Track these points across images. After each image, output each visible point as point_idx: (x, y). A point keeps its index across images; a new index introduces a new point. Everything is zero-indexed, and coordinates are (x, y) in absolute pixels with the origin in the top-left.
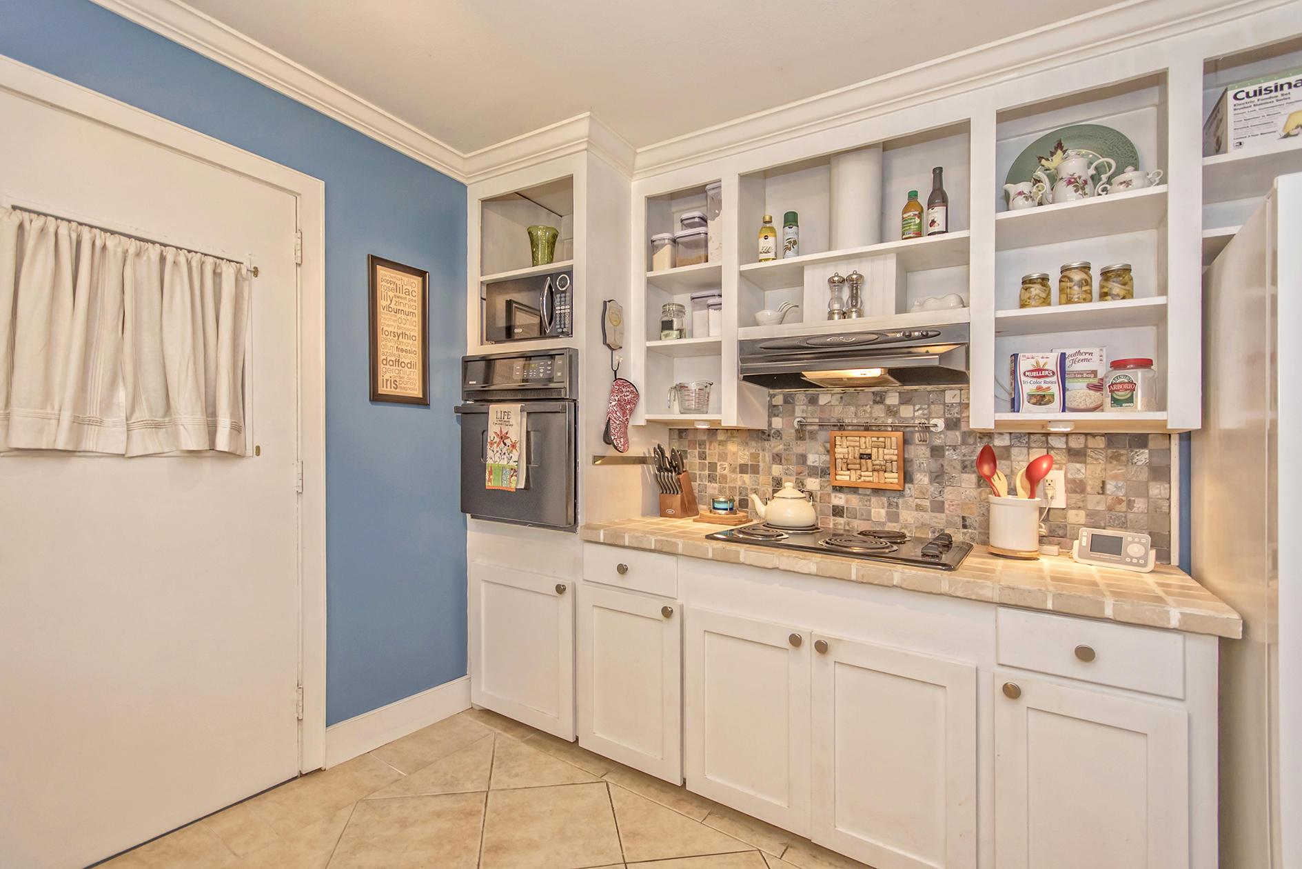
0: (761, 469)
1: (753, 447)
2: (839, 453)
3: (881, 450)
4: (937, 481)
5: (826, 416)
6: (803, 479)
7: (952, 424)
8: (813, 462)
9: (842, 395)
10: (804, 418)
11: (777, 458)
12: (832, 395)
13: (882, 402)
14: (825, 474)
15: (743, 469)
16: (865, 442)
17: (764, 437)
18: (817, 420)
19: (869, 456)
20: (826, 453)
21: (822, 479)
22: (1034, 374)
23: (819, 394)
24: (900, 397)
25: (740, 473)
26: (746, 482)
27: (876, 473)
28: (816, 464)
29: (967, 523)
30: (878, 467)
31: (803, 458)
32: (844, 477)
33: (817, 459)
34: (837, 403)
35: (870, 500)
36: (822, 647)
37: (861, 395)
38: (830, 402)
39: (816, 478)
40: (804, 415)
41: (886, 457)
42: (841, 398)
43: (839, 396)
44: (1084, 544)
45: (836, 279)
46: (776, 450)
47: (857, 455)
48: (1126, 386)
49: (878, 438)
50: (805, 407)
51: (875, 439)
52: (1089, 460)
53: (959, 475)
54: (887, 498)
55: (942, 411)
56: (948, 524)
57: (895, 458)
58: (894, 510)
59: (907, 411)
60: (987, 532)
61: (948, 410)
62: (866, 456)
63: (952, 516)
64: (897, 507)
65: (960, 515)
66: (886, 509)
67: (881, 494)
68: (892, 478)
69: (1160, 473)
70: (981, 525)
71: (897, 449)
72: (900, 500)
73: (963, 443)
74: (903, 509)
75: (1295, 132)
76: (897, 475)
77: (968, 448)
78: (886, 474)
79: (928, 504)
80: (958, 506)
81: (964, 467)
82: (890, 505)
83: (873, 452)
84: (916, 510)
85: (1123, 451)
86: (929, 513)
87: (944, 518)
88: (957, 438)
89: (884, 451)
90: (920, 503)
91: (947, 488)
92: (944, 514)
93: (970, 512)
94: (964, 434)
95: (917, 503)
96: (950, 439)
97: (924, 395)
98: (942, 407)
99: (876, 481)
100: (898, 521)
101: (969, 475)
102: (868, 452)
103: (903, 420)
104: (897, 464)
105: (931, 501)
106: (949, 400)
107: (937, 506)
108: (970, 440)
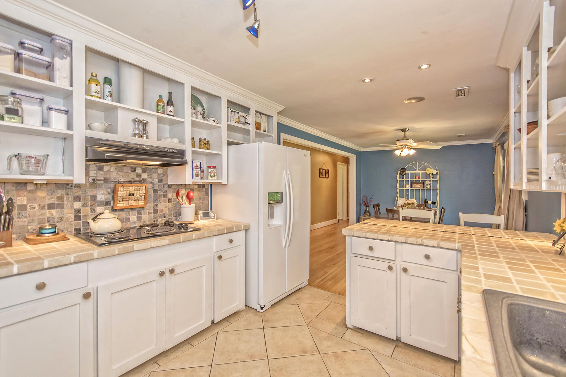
0: (65, 206)
1: (60, 192)
2: (119, 194)
3: (138, 192)
4: (155, 202)
5: (108, 176)
6: (95, 208)
7: (160, 181)
8: (101, 199)
9: (116, 167)
10: (95, 177)
11: (77, 198)
12: (111, 166)
13: (135, 171)
14: (107, 204)
15: (51, 207)
16: (131, 189)
17: (67, 187)
18: (103, 179)
19: (133, 194)
20: (108, 194)
21: (106, 207)
22: (196, 168)
23: (104, 166)
24: (142, 170)
25: (48, 209)
26: (54, 214)
27: (135, 201)
28: (102, 200)
29: (165, 216)
30: (137, 199)
31: (94, 197)
32: (121, 205)
33: (103, 197)
34: (114, 171)
35: (129, 213)
36: (172, 271)
37: (125, 168)
38: (110, 170)
39: (102, 207)
40: (95, 175)
41: (140, 194)
42: (116, 168)
43: (115, 167)
44: (201, 216)
45: (136, 120)
46: (77, 194)
47: (128, 194)
48: (213, 173)
49: (138, 187)
50: (95, 172)
51: (137, 187)
52: (194, 192)
53: (162, 199)
54: (137, 211)
55: (157, 176)
56: (159, 217)
57: (144, 194)
58: (140, 216)
59: (145, 176)
60: (171, 217)
61: (159, 176)
62: (132, 195)
63: (160, 214)
64: (141, 214)
65: (163, 213)
66: (136, 216)
67: (135, 210)
68: (142, 202)
69: (207, 194)
70: (169, 215)
71: (145, 191)
72: (142, 211)
73: (164, 187)
74: (143, 215)
75: (236, 122)
76: (144, 201)
77: (165, 189)
78: (139, 201)
79: (152, 211)
80: (162, 210)
81: (164, 196)
82: (138, 214)
83: (135, 193)
84: (148, 214)
85: (201, 189)
86: (153, 214)
87: (158, 215)
88: (162, 186)
89: (140, 192)
90: (150, 211)
91: (159, 204)
92: (158, 214)
93: (166, 212)
94: (164, 184)
95: (148, 211)
96: (160, 186)
97: (151, 170)
98: (157, 174)
99: (135, 205)
100: (141, 220)
101: (165, 199)
102: (133, 193)
103: (143, 179)
104: (144, 197)
105: (153, 210)
106: (159, 172)
107: (156, 211)
108: (166, 186)
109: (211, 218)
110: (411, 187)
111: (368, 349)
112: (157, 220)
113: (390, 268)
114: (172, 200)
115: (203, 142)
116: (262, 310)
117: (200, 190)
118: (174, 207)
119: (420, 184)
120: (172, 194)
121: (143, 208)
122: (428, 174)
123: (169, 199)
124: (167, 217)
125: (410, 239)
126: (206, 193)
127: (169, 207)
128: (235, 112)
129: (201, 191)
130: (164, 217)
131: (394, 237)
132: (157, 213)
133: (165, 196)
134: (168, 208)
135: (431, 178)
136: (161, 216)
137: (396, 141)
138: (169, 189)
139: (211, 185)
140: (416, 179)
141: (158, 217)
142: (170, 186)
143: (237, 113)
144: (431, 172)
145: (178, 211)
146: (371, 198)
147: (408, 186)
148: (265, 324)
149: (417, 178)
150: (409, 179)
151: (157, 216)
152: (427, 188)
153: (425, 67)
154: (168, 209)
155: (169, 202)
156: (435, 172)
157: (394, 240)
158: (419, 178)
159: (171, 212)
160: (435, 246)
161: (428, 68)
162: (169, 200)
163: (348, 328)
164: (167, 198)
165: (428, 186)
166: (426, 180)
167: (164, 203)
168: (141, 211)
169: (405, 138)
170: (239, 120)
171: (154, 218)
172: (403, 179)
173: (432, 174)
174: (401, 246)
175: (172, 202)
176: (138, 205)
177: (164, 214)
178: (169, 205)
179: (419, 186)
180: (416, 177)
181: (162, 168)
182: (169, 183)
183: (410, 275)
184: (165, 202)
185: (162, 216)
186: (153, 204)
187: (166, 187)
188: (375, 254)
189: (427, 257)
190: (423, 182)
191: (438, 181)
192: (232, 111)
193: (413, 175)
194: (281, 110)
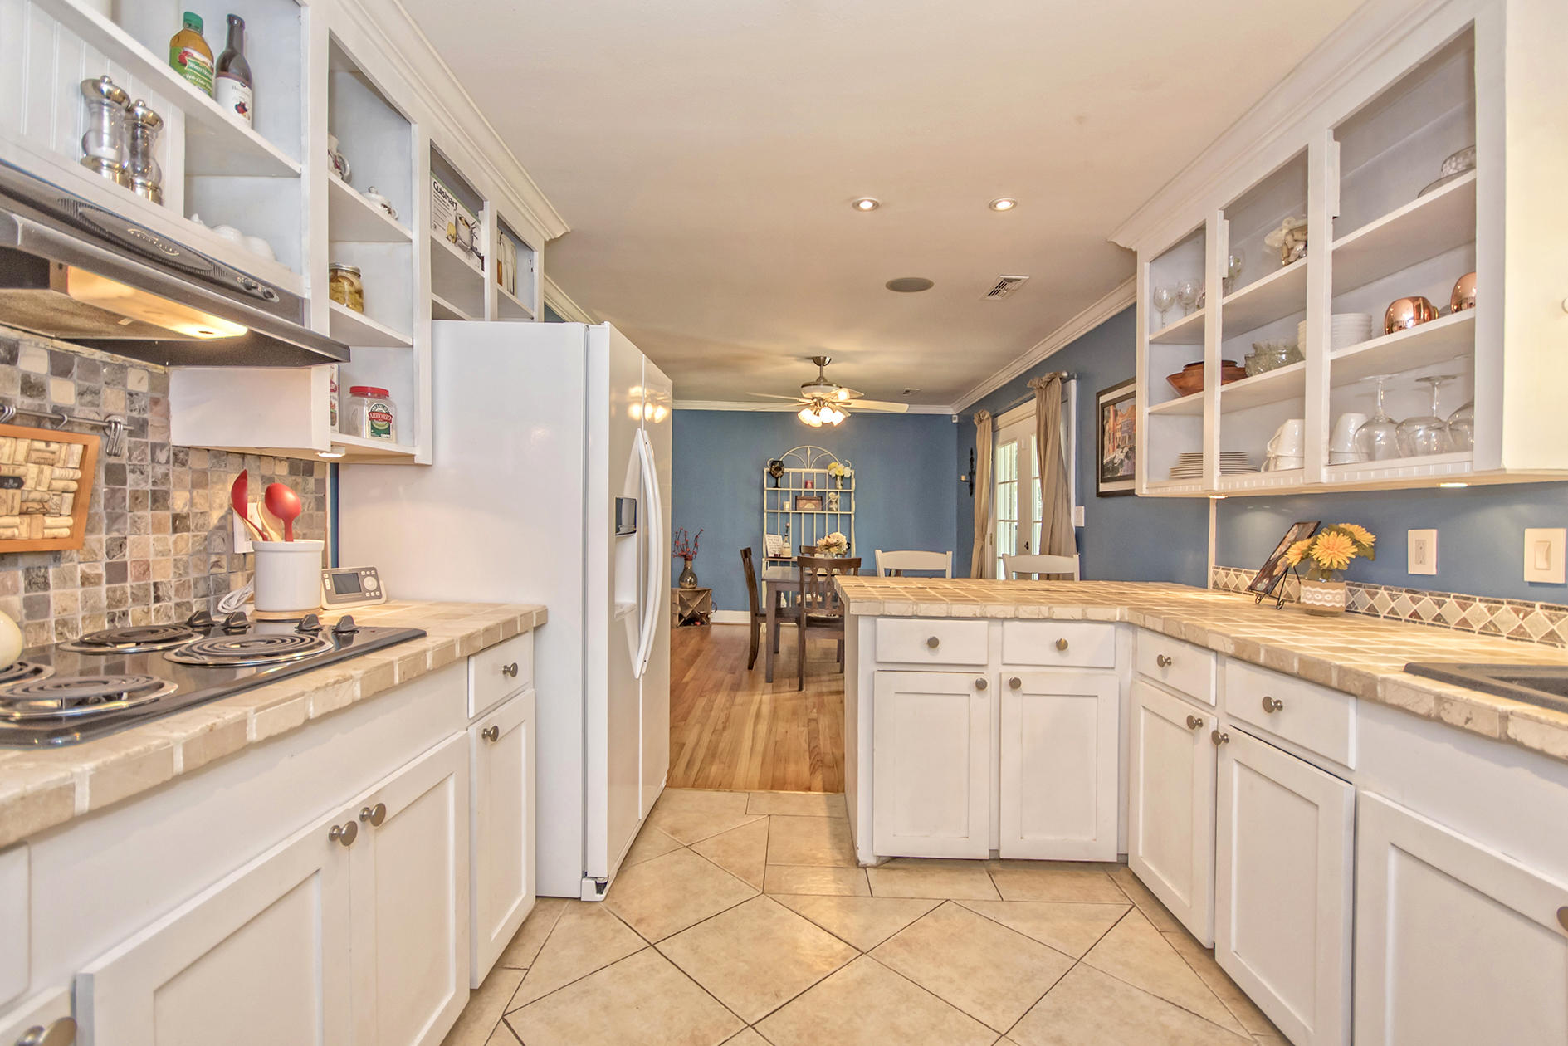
3: (47, 469)
4: (115, 527)
7: (138, 427)
13: (13, 359)
16: (11, 451)
19: (19, 481)
27: (26, 519)
30: (36, 506)
41: (56, 484)
44: (328, 588)
45: (107, 89)
48: (384, 417)
49: (48, 443)
51: (42, 445)
53: (147, 514)
54: (27, 570)
55: (123, 404)
56: (133, 600)
57: (74, 486)
58: (41, 593)
59: (62, 393)
60: (185, 600)
61: (132, 403)
62: (11, 482)
63: (139, 586)
64: (46, 585)
65: (152, 582)
66: (22, 594)
67: (15, 564)
68: (59, 526)
69: (320, 502)
70: (177, 590)
71: (80, 468)
72: (51, 571)
73: (153, 460)
74: (55, 589)
75: (450, 237)
76: (70, 521)
77: (160, 470)
78: (49, 521)
79: (102, 571)
80: (145, 568)
81: (155, 501)
82: (31, 584)
83: (30, 472)
84: (83, 584)
85: (299, 479)
86: (104, 587)
87: (129, 591)
88: (144, 452)
89: (52, 471)
90: (88, 571)
91: (131, 538)
92: (128, 585)
93: (164, 573)
94: (154, 446)
95: (83, 572)
96: (135, 454)
97: (92, 368)
98: (122, 394)
99: (25, 535)
100: (47, 615)
101: (160, 513)
102: (19, 472)
103: (57, 410)
104: (74, 499)
105: (107, 564)
106: (132, 385)
107: (117, 572)
108: (162, 456)
109: (368, 594)
110: (795, 507)
111: (947, 900)
112: (125, 614)
113: (981, 685)
114: (191, 523)
115: (352, 284)
116: (602, 893)
117: (297, 484)
118: (200, 551)
119: (814, 501)
120: (187, 494)
121: (56, 555)
122: (833, 475)
123: (176, 517)
124: (170, 598)
125: (1024, 607)
126: (316, 498)
127: (176, 553)
128: (446, 197)
129: (300, 487)
130: (157, 599)
131: (988, 607)
132: (125, 579)
133: (159, 499)
134: (171, 558)
135: (840, 487)
136: (140, 594)
137: (802, 387)
138: (175, 471)
139: (335, 467)
140: (806, 487)
141: (130, 600)
142: (181, 456)
143: (453, 203)
144: (839, 472)
145: (214, 570)
146: (697, 537)
147: (788, 506)
148: (645, 934)
149: (809, 485)
150: (789, 487)
151: (125, 593)
152: (830, 509)
153: (1004, 205)
154: (171, 564)
155: (175, 530)
156: (847, 472)
157: (988, 615)
158: (813, 487)
159: (187, 573)
160: (1076, 618)
161: (1011, 208)
162: (179, 523)
163: (865, 867)
164: (168, 508)
165: (834, 506)
166: (827, 490)
167: (153, 533)
168: (46, 568)
169: (821, 381)
170: (457, 233)
171: (109, 606)
172: (777, 486)
173: (842, 477)
174: (1000, 628)
175: (189, 531)
176: (40, 536)
177: (155, 584)
178: (175, 542)
179: (814, 507)
180: (806, 484)
181: (144, 368)
182: (178, 438)
183: (1024, 694)
184: (157, 527)
185: (147, 596)
186: (104, 537)
187: (163, 459)
188: (943, 655)
189: (1061, 646)
190: (821, 497)
191: (853, 495)
192: (441, 192)
193: (797, 476)
194: (559, 236)
